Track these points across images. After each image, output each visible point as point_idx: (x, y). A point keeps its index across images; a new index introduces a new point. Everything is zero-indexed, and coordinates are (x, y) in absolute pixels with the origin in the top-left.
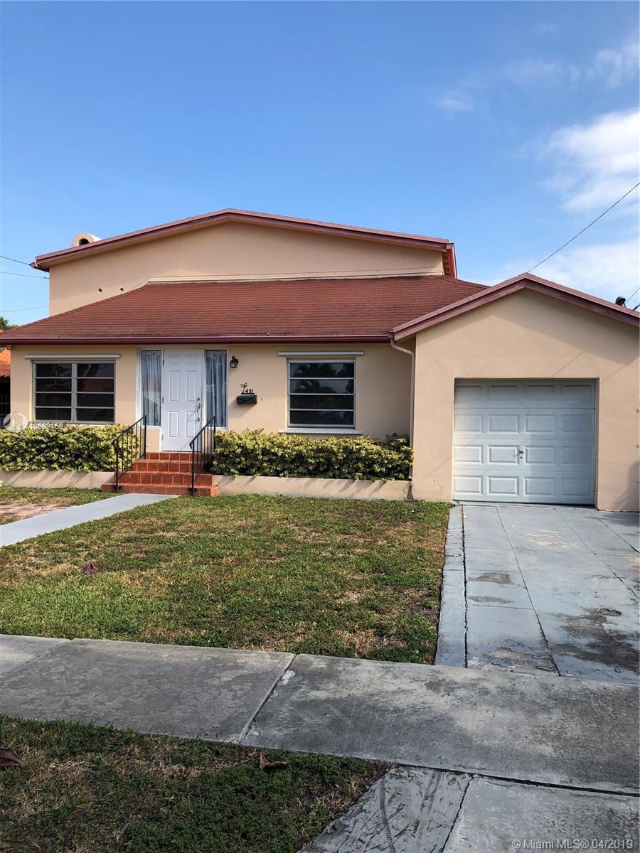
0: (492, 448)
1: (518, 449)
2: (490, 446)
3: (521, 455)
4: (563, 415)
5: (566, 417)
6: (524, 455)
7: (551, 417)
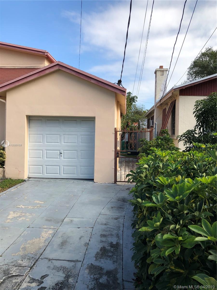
0: (47, 151)
1: (60, 151)
2: (46, 150)
3: (61, 155)
4: (81, 135)
5: (82, 136)
6: (62, 155)
7: (75, 136)
